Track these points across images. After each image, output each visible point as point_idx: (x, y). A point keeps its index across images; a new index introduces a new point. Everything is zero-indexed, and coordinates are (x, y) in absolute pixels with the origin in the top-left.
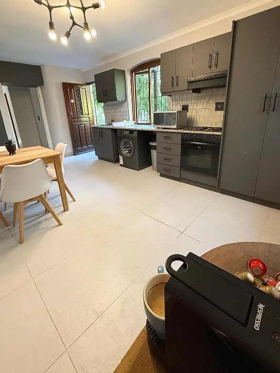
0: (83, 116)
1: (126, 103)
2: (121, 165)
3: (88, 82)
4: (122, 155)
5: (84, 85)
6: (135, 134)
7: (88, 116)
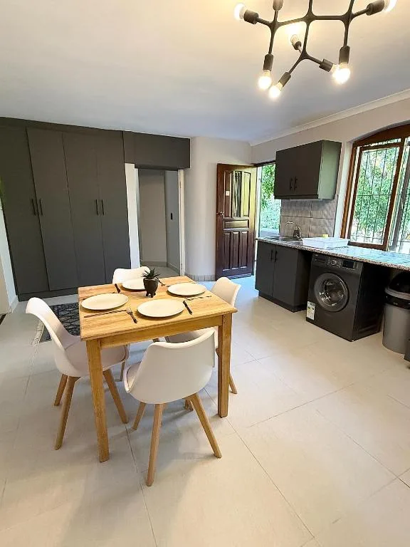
0: (239, 218)
1: (332, 204)
2: (308, 320)
3: (257, 162)
4: (314, 301)
5: (249, 167)
6: (358, 270)
7: (247, 218)
